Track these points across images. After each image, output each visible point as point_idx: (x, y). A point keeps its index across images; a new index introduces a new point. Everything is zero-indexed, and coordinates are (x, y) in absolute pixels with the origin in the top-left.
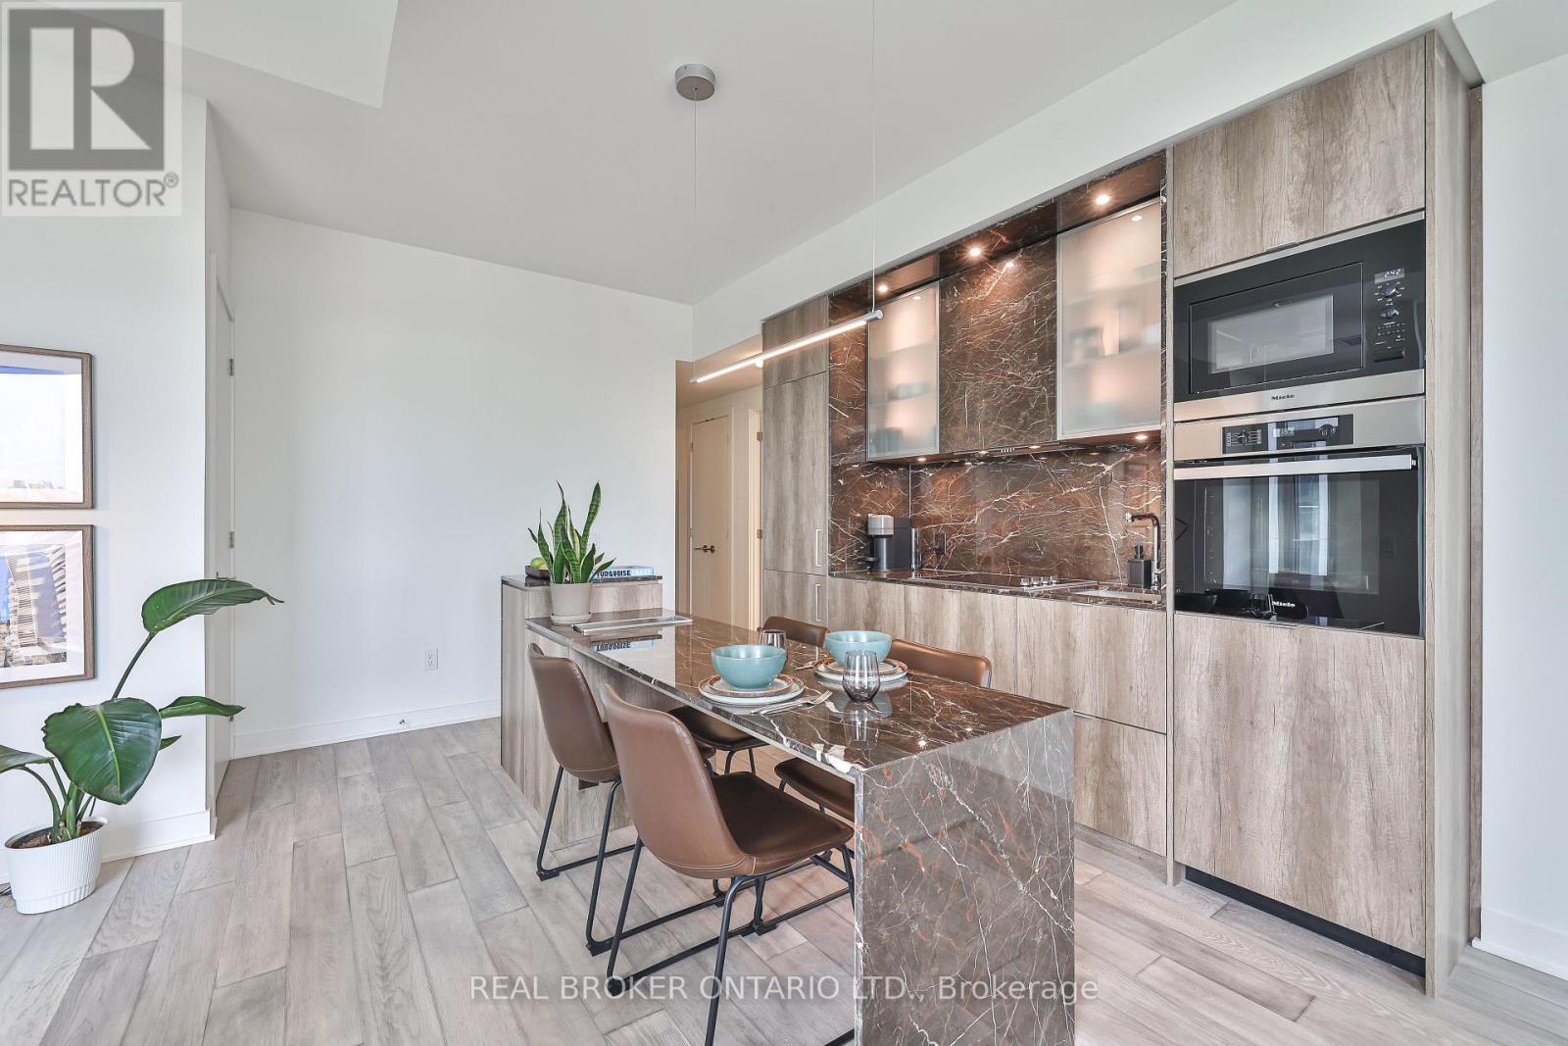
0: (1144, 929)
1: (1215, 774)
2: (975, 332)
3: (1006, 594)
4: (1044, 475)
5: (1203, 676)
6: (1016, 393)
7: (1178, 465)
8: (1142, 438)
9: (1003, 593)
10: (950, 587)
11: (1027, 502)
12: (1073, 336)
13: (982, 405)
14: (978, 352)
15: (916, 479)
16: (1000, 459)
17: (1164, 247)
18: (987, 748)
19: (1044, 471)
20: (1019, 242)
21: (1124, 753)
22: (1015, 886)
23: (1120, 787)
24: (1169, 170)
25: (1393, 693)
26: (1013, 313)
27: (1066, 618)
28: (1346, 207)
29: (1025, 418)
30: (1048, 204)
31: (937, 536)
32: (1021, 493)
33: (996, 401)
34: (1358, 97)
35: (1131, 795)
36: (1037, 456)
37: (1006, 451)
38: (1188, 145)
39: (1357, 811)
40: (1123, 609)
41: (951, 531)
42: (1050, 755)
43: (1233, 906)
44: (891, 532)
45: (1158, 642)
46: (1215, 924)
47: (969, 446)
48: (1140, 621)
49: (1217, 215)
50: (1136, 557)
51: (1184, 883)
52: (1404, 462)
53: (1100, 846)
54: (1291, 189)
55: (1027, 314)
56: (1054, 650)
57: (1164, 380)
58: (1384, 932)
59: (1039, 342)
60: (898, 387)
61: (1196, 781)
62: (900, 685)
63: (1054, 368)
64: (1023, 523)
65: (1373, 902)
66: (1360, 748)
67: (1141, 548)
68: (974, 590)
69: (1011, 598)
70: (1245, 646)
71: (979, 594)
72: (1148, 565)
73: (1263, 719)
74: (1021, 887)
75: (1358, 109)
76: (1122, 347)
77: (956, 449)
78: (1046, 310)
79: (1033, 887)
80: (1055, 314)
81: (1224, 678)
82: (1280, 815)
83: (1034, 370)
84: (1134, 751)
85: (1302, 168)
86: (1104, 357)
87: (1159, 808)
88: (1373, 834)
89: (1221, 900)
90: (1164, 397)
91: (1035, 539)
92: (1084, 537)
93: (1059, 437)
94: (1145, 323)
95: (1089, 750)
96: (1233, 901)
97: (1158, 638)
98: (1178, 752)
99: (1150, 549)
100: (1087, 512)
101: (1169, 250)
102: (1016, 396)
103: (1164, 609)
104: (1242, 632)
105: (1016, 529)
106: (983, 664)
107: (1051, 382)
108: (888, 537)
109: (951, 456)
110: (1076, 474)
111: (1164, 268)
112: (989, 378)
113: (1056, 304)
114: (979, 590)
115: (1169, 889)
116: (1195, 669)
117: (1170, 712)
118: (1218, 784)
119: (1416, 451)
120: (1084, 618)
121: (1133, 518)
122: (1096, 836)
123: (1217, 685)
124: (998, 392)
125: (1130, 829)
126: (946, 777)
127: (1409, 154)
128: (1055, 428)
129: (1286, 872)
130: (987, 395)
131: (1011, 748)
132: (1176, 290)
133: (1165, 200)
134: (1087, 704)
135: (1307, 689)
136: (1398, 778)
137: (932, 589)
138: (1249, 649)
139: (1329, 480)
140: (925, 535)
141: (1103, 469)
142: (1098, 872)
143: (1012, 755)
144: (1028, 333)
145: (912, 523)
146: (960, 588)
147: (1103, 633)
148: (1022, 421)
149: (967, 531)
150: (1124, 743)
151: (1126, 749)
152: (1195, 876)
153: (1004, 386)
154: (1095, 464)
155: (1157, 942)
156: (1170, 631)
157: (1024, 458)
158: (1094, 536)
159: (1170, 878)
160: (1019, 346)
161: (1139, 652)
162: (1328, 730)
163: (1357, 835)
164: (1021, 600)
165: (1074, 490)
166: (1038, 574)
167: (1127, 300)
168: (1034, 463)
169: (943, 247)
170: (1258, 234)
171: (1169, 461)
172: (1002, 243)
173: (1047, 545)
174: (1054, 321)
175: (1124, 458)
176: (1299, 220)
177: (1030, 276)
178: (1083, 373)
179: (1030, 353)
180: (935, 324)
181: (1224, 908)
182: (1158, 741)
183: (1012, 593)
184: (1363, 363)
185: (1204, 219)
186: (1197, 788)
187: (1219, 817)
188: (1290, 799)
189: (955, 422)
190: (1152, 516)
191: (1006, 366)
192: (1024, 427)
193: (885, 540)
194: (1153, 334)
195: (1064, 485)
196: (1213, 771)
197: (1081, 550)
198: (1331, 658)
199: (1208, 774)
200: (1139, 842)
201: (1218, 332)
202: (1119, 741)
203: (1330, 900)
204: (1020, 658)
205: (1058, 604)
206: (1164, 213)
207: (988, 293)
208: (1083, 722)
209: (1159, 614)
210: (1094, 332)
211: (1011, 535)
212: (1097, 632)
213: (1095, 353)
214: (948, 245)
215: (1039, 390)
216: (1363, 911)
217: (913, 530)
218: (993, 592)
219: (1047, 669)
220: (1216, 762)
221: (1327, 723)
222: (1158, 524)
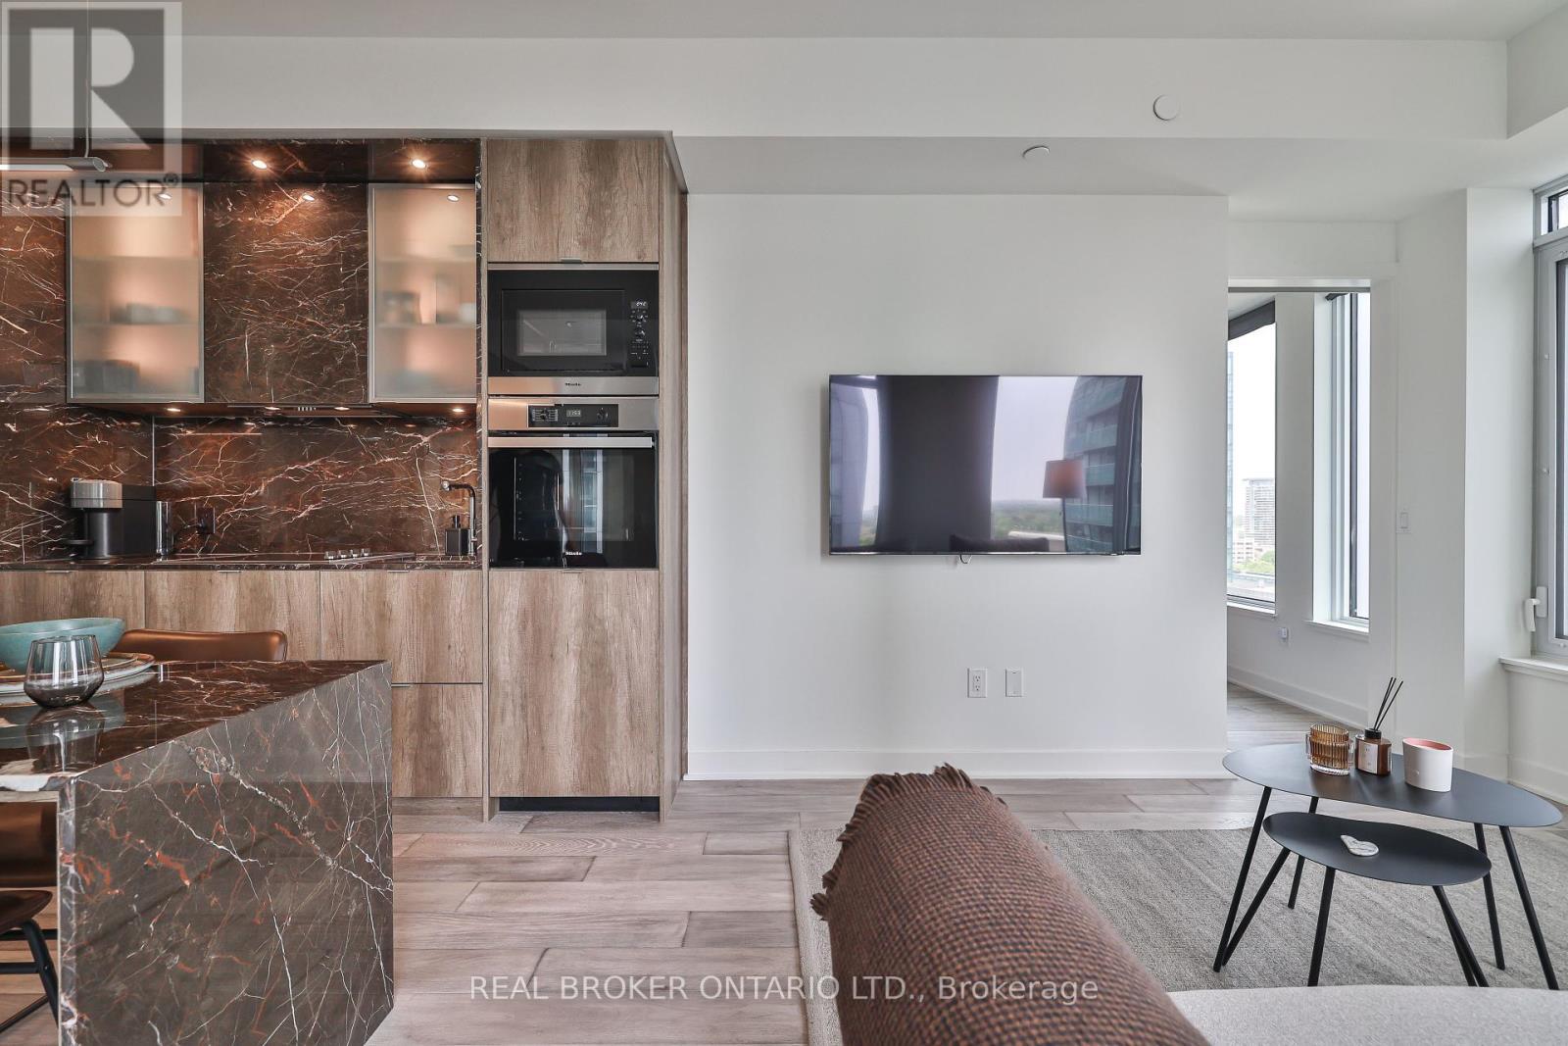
0: (462, 867)
1: (523, 707)
2: (258, 262)
3: (307, 568)
4: (353, 442)
5: (513, 624)
6: (318, 344)
7: (491, 434)
8: (458, 410)
9: (300, 569)
10: (223, 567)
11: (332, 471)
12: (387, 296)
13: (271, 350)
14: (264, 288)
15: (163, 437)
16: (296, 420)
17: (479, 230)
18: (283, 715)
19: (353, 437)
20: (321, 175)
21: (443, 712)
22: (323, 863)
23: (438, 746)
24: (483, 160)
25: (643, 613)
26: (312, 252)
27: (381, 588)
28: (614, 245)
29: (329, 374)
30: (356, 143)
31: (200, 511)
32: (324, 461)
33: (290, 349)
34: (621, 164)
35: (449, 751)
36: (345, 421)
37: (305, 409)
38: (501, 143)
39: (621, 703)
40: (441, 572)
41: (222, 505)
42: (364, 711)
43: (538, 817)
44: (119, 504)
45: (475, 598)
46: (524, 837)
47: (252, 398)
48: (458, 582)
49: (523, 217)
50: (453, 526)
51: (499, 815)
52: (646, 442)
53: (419, 812)
54: (578, 216)
55: (331, 258)
56: (367, 623)
57: (479, 354)
58: (637, 789)
59: (346, 293)
60: (129, 307)
61: (508, 718)
62: (140, 680)
63: (365, 324)
64: (329, 494)
65: (630, 770)
66: (624, 658)
67: (458, 517)
68: (260, 568)
69: (313, 572)
70: (546, 590)
71: (268, 572)
72: (465, 533)
73: (559, 651)
74: (330, 862)
75: (621, 172)
76: (440, 318)
77: (231, 399)
78: (356, 256)
79: (344, 860)
80: (367, 266)
81: (530, 623)
82: (572, 725)
83: (341, 322)
84: (452, 708)
85: (586, 202)
86: (421, 324)
87: (477, 755)
88: (631, 720)
89: (527, 816)
90: (479, 370)
91: (342, 512)
92: (399, 509)
93: (372, 399)
94: (462, 300)
95: (406, 719)
96: (538, 813)
97: (474, 594)
98: (493, 697)
99: (466, 519)
100: (403, 482)
101: (484, 234)
102: (316, 348)
103: (480, 568)
104: (544, 580)
105: (319, 501)
106: (276, 639)
107: (361, 339)
108: (112, 511)
109: (223, 409)
110: (390, 444)
111: (479, 249)
112: (280, 320)
113: (367, 256)
114: (268, 568)
115: (486, 825)
116: (507, 618)
117: (486, 662)
118: (526, 716)
119: (654, 435)
120: (401, 585)
121: (450, 487)
122: (415, 805)
123: (525, 628)
124: (293, 339)
125: (449, 783)
126: (224, 760)
127: (650, 220)
128: (366, 389)
129: (576, 770)
130: (278, 340)
131: (316, 711)
132: (491, 273)
133: (479, 187)
134: (405, 672)
135: (591, 620)
136: (644, 672)
137: (195, 572)
138: (550, 593)
139: (604, 455)
140: (180, 511)
141: (420, 440)
142: (416, 837)
143: (317, 716)
144: (332, 280)
145: (157, 494)
146: (239, 567)
147: (422, 597)
148: (325, 377)
149: (248, 505)
150: (443, 701)
151: (445, 708)
152: (509, 804)
153: (302, 333)
154: (411, 435)
155: (474, 873)
156: (485, 588)
157: (329, 422)
158: (411, 509)
159: (486, 816)
160: (321, 292)
161: (457, 611)
162: (604, 649)
163: (622, 723)
164: (325, 573)
165: (389, 460)
166: (346, 549)
167: (443, 274)
168: (340, 428)
169: (211, 140)
170: (555, 245)
171: (483, 430)
172: (297, 167)
173: (356, 518)
174: (364, 274)
175: (441, 431)
176: (584, 243)
177: (335, 217)
178: (400, 337)
179: (336, 303)
180: (195, 237)
181: (531, 821)
182: (474, 691)
183: (313, 568)
184: (625, 368)
185: (513, 217)
186: (510, 724)
187: (527, 744)
188: (579, 710)
189: (230, 366)
190: (467, 486)
191: (304, 311)
192: (329, 383)
193: (105, 516)
194: (469, 312)
195: (378, 453)
196: (522, 705)
197: (397, 522)
198: (605, 593)
199: (518, 709)
200: (458, 792)
201: (525, 321)
202: (437, 701)
203: (605, 780)
204: (325, 638)
205: (371, 573)
206: (479, 198)
207: (278, 221)
208: (399, 692)
209: (475, 572)
210: (409, 297)
211: (311, 507)
212: (415, 597)
213: (411, 318)
214: (217, 140)
215: (348, 345)
216: (625, 778)
217: (160, 503)
218: (288, 568)
219: (359, 646)
220: (525, 696)
221: (602, 643)
222: (474, 494)
